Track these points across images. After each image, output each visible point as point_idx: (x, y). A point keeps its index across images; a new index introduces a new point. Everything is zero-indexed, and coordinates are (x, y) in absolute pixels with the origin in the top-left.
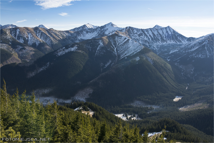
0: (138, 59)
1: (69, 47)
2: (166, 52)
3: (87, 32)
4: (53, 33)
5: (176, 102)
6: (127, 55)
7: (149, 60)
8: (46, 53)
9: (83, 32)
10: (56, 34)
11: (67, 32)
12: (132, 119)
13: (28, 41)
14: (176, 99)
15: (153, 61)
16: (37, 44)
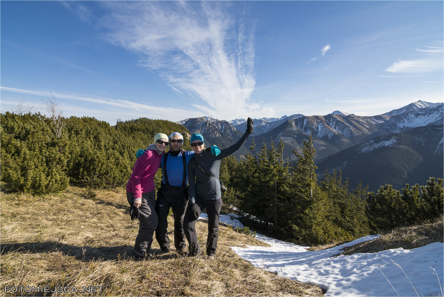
1: (382, 141)
3: (417, 115)
4: (354, 120)
8: (343, 149)
9: (407, 114)
10: (358, 122)
11: (378, 117)
13: (318, 133)
16: (330, 136)
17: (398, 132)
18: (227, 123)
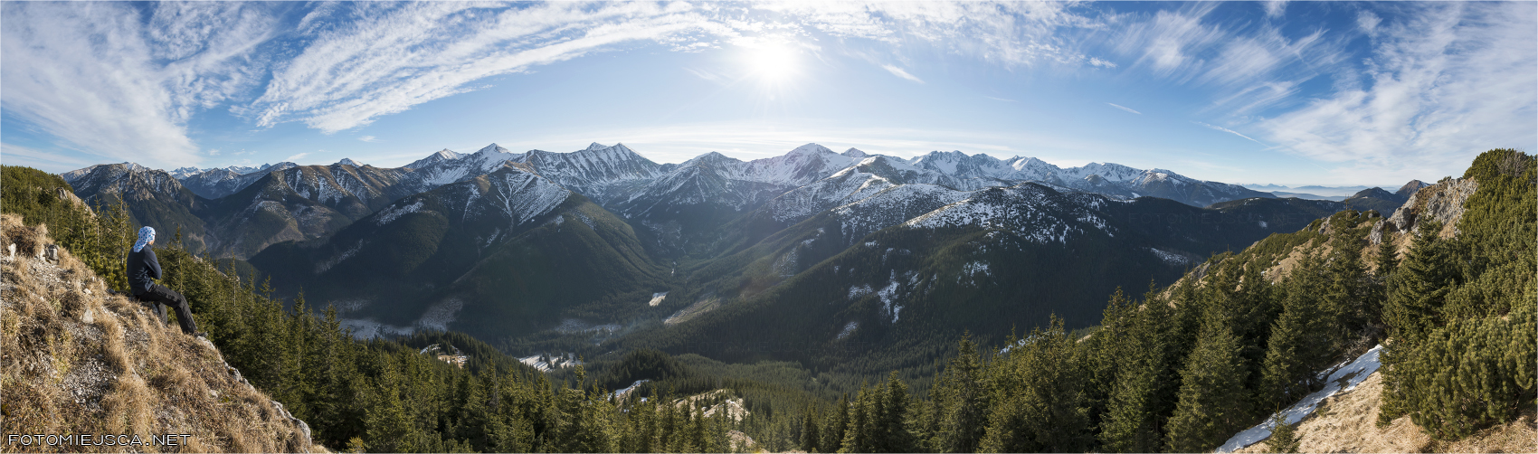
0: (559, 220)
1: (406, 205)
2: (619, 199)
3: (444, 168)
4: (371, 173)
5: (656, 308)
6: (535, 213)
7: (586, 220)
8: (357, 218)
9: (433, 168)
10: (376, 177)
11: (400, 170)
12: (562, 365)
13: (319, 194)
14: (656, 300)
15: (595, 222)
16: (337, 200)
17: (423, 191)
18: (166, 174)
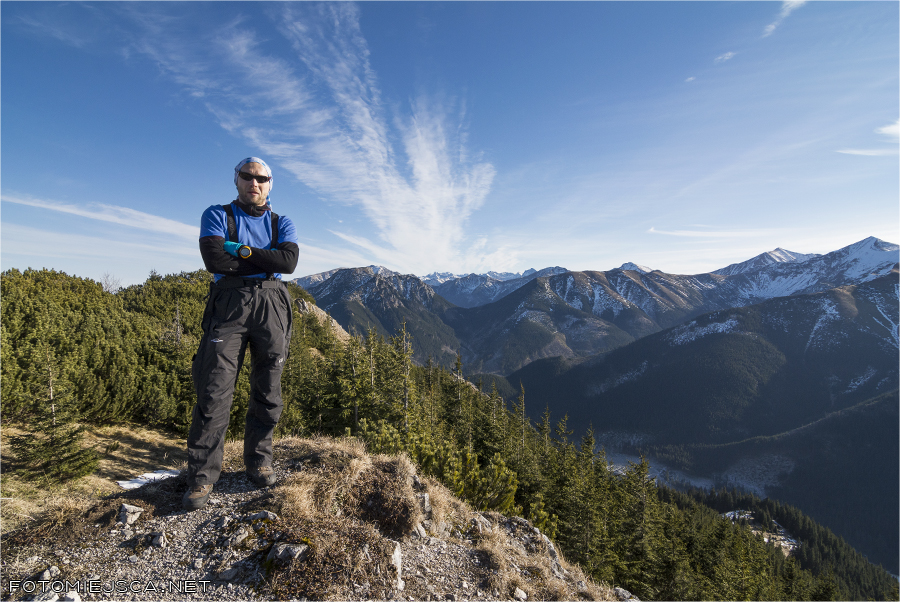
1: (711, 322)
3: (774, 275)
4: (661, 282)
8: (641, 336)
9: (757, 273)
10: (668, 285)
11: (704, 278)
13: (593, 304)
16: (616, 311)
17: (740, 305)
18: (417, 279)
